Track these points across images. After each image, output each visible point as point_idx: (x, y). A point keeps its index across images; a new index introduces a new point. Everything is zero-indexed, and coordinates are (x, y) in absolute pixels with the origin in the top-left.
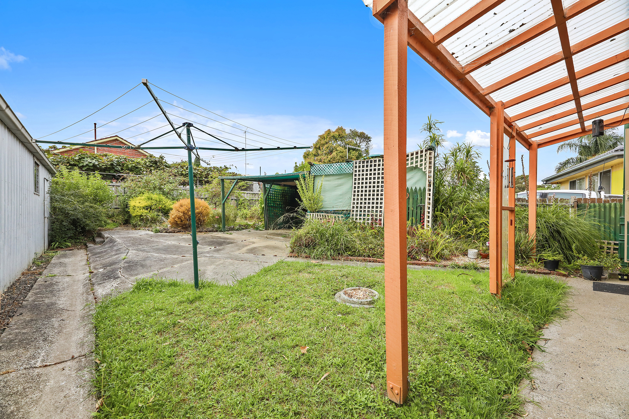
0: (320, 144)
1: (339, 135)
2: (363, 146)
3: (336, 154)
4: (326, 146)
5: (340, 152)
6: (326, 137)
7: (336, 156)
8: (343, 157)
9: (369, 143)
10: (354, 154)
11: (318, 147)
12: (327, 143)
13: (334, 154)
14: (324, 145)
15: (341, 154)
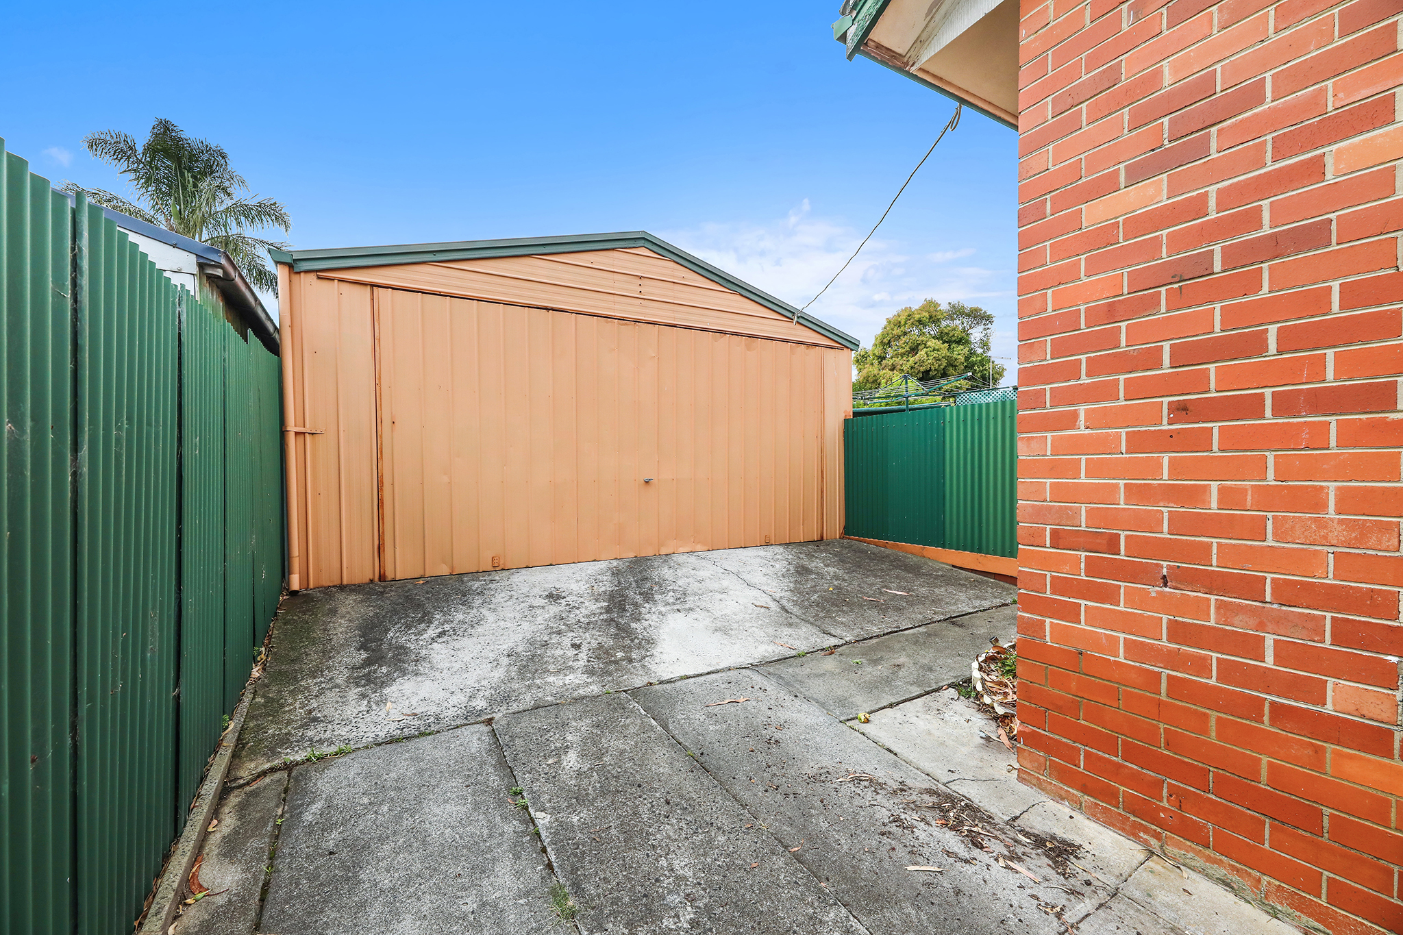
0: (891, 336)
1: (931, 317)
2: (976, 334)
3: (926, 353)
4: (904, 339)
5: (934, 350)
6: (903, 323)
7: (925, 357)
8: (940, 360)
9: (989, 326)
10: (960, 352)
11: (886, 341)
12: (905, 334)
13: (922, 353)
14: (899, 337)
15: (935, 354)
